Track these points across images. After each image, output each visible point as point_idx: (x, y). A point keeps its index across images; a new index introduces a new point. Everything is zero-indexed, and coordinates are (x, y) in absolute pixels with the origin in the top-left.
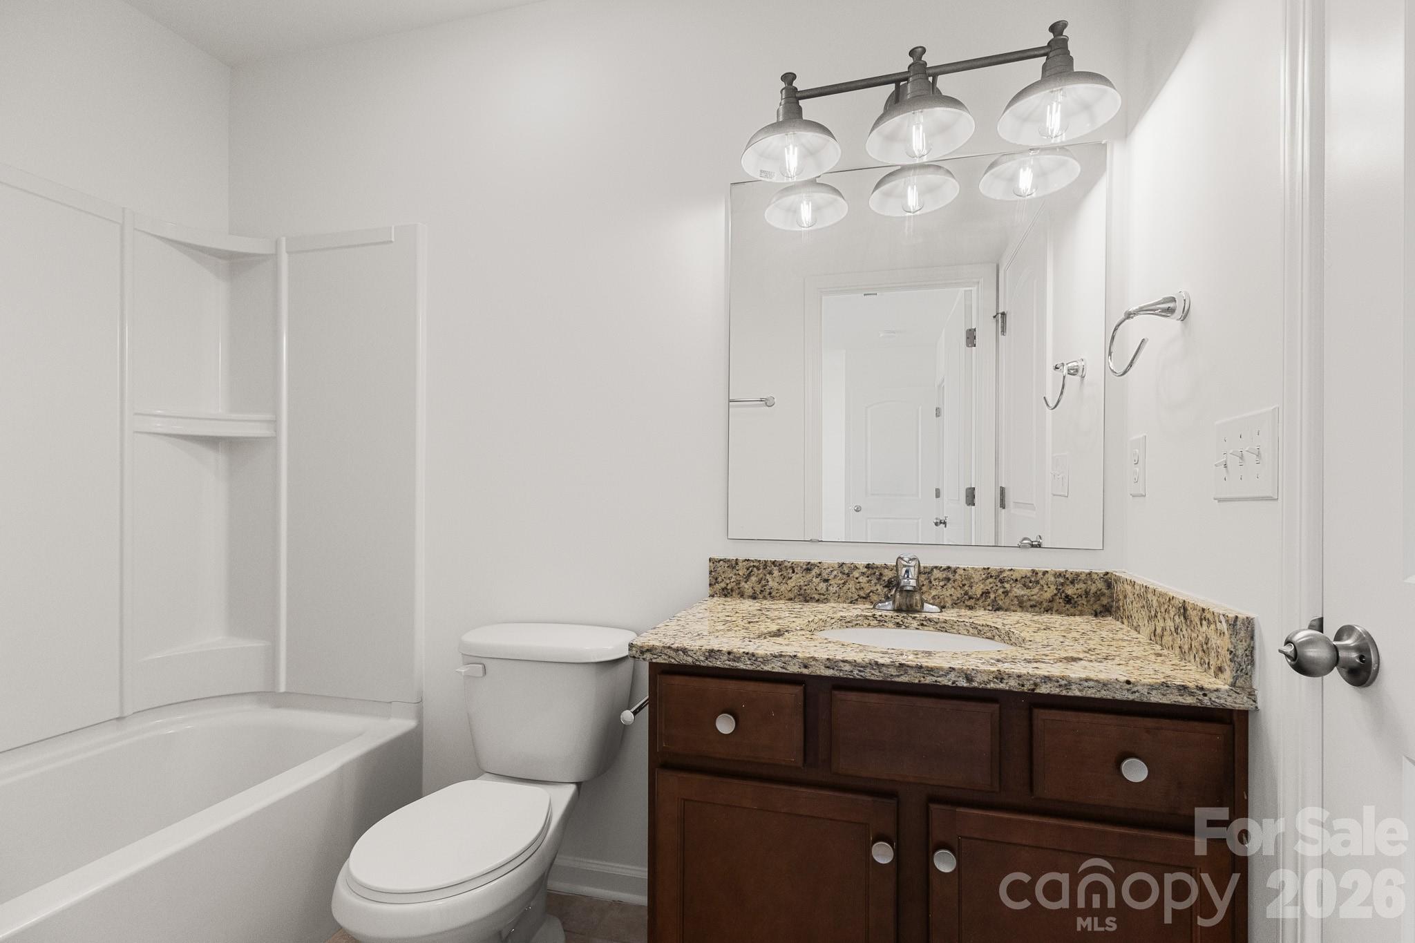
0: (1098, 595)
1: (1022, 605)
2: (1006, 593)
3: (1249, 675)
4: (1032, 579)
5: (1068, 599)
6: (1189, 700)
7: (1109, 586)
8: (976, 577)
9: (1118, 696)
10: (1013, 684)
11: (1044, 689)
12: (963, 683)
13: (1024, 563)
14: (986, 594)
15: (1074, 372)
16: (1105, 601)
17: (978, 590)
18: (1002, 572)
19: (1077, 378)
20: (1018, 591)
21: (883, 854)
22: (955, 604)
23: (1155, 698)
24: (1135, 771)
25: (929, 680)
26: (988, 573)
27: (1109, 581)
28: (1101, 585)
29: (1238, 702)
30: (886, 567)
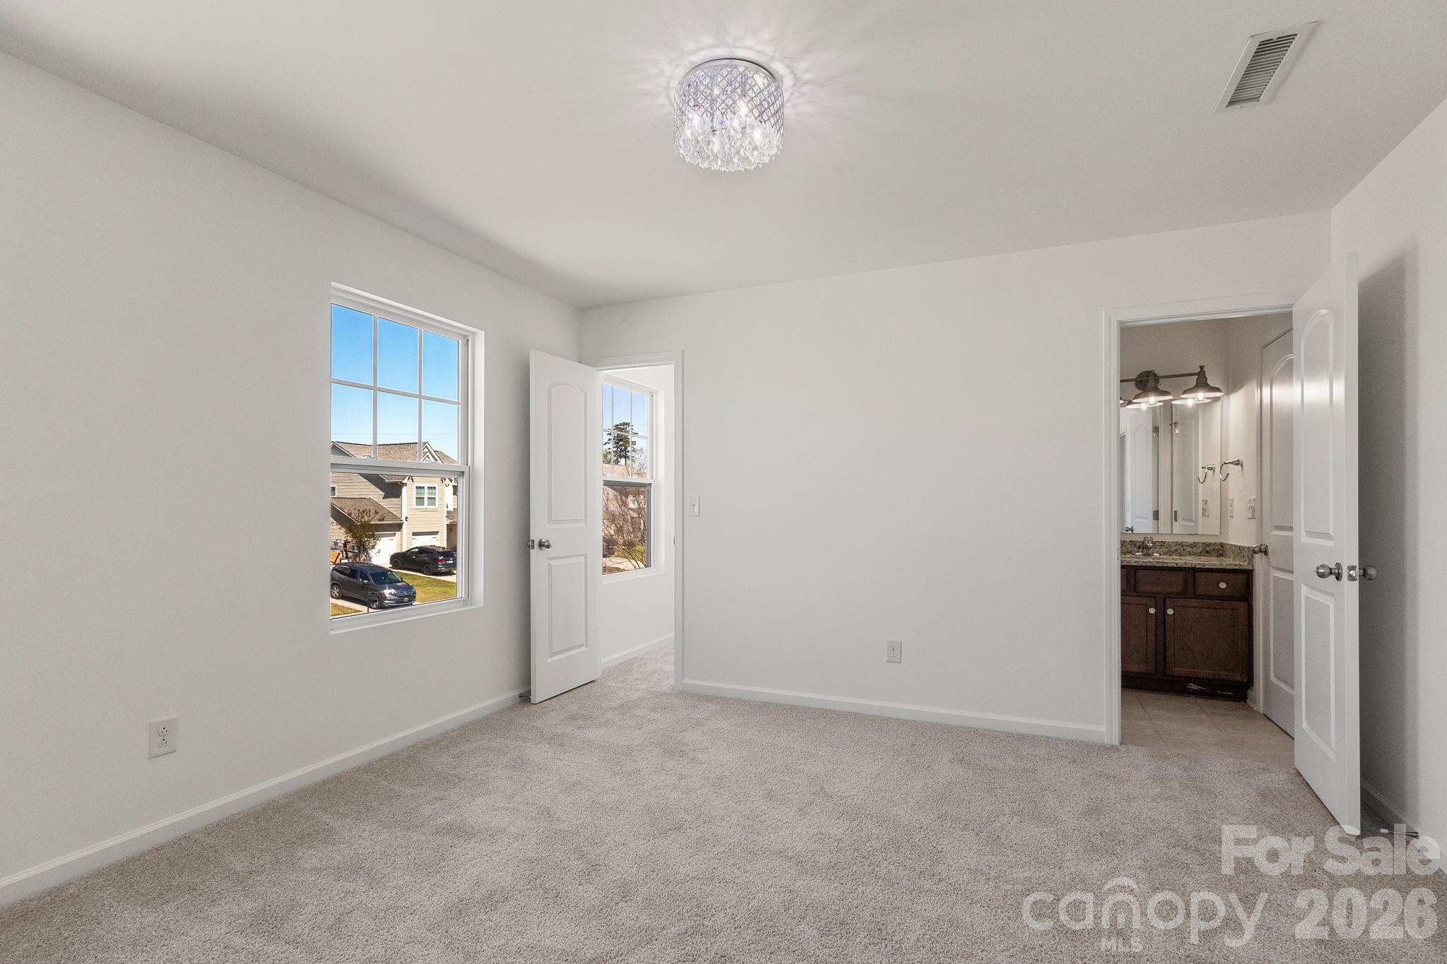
0: (1218, 551)
1: (1190, 554)
2: (1184, 550)
3: (1252, 561)
4: (1194, 545)
5: (1207, 552)
6: (1236, 567)
7: (1222, 547)
8: (1172, 545)
9: (1218, 567)
10: (1189, 565)
11: (1198, 566)
12: (1175, 566)
13: (1190, 540)
14: (1176, 550)
15: (1211, 469)
16: (1221, 552)
17: (1173, 549)
18: (1182, 542)
19: (1212, 471)
20: (1188, 549)
21: (1152, 611)
22: (1164, 554)
23: (1228, 567)
24: (1223, 585)
25: (1165, 565)
26: (1177, 543)
27: (1222, 545)
28: (1219, 547)
29: (1249, 567)
30: (1138, 541)
